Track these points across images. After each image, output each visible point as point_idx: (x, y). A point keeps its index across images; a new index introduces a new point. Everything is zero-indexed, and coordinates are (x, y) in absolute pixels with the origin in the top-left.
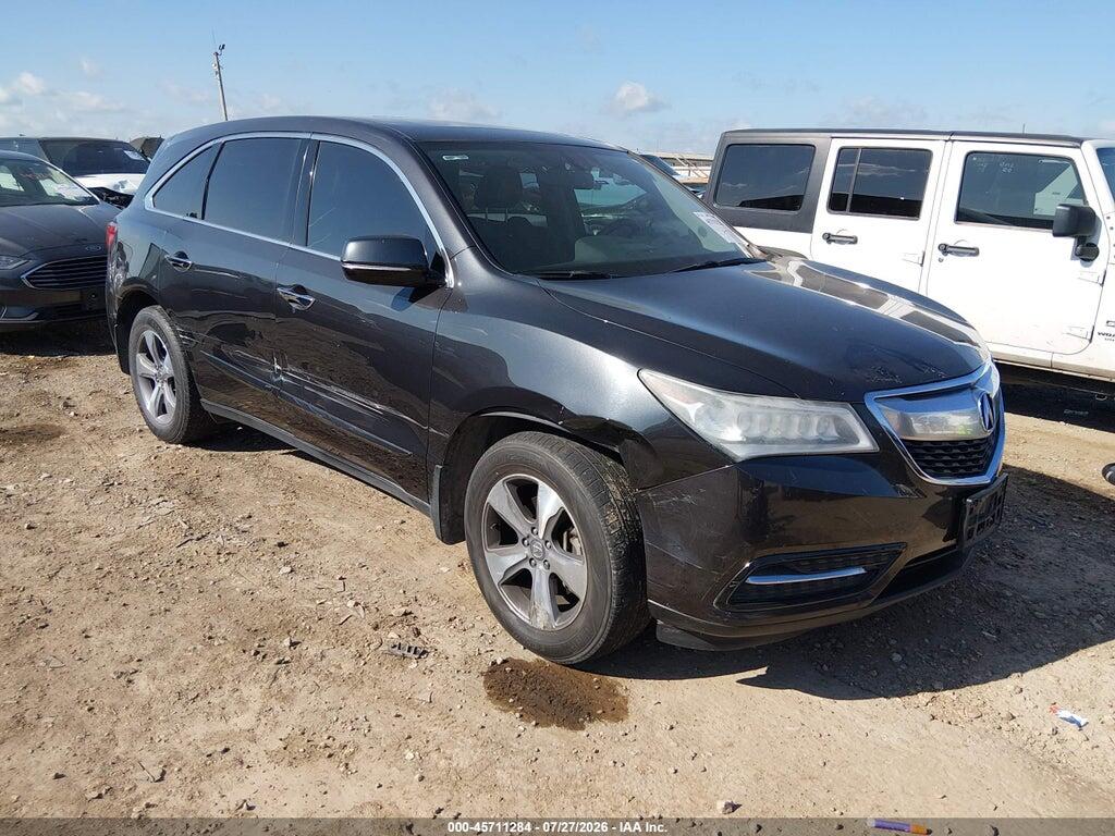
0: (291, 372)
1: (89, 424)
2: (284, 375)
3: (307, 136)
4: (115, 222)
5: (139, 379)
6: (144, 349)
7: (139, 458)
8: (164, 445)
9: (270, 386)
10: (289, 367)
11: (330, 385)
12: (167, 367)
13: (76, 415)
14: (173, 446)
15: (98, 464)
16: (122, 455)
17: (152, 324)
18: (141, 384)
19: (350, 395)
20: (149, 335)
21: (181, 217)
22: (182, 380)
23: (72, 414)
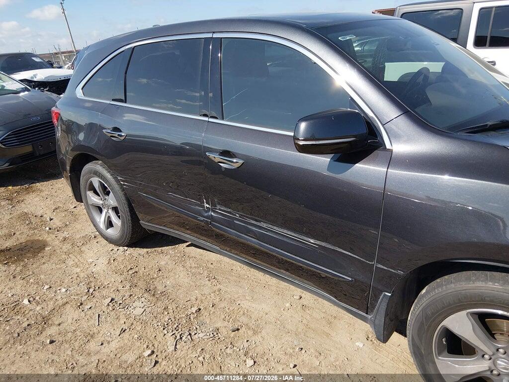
0: (220, 210)
1: (61, 235)
2: (214, 212)
3: (210, 35)
4: (57, 107)
5: (90, 206)
6: (92, 188)
7: (103, 261)
8: (116, 248)
9: (202, 219)
10: (218, 207)
11: (260, 221)
12: (112, 200)
13: (50, 229)
14: (121, 248)
15: (78, 270)
16: (91, 260)
17: (97, 174)
18: (91, 208)
19: (282, 230)
20: (96, 181)
21: (108, 102)
22: (124, 209)
23: (47, 229)
